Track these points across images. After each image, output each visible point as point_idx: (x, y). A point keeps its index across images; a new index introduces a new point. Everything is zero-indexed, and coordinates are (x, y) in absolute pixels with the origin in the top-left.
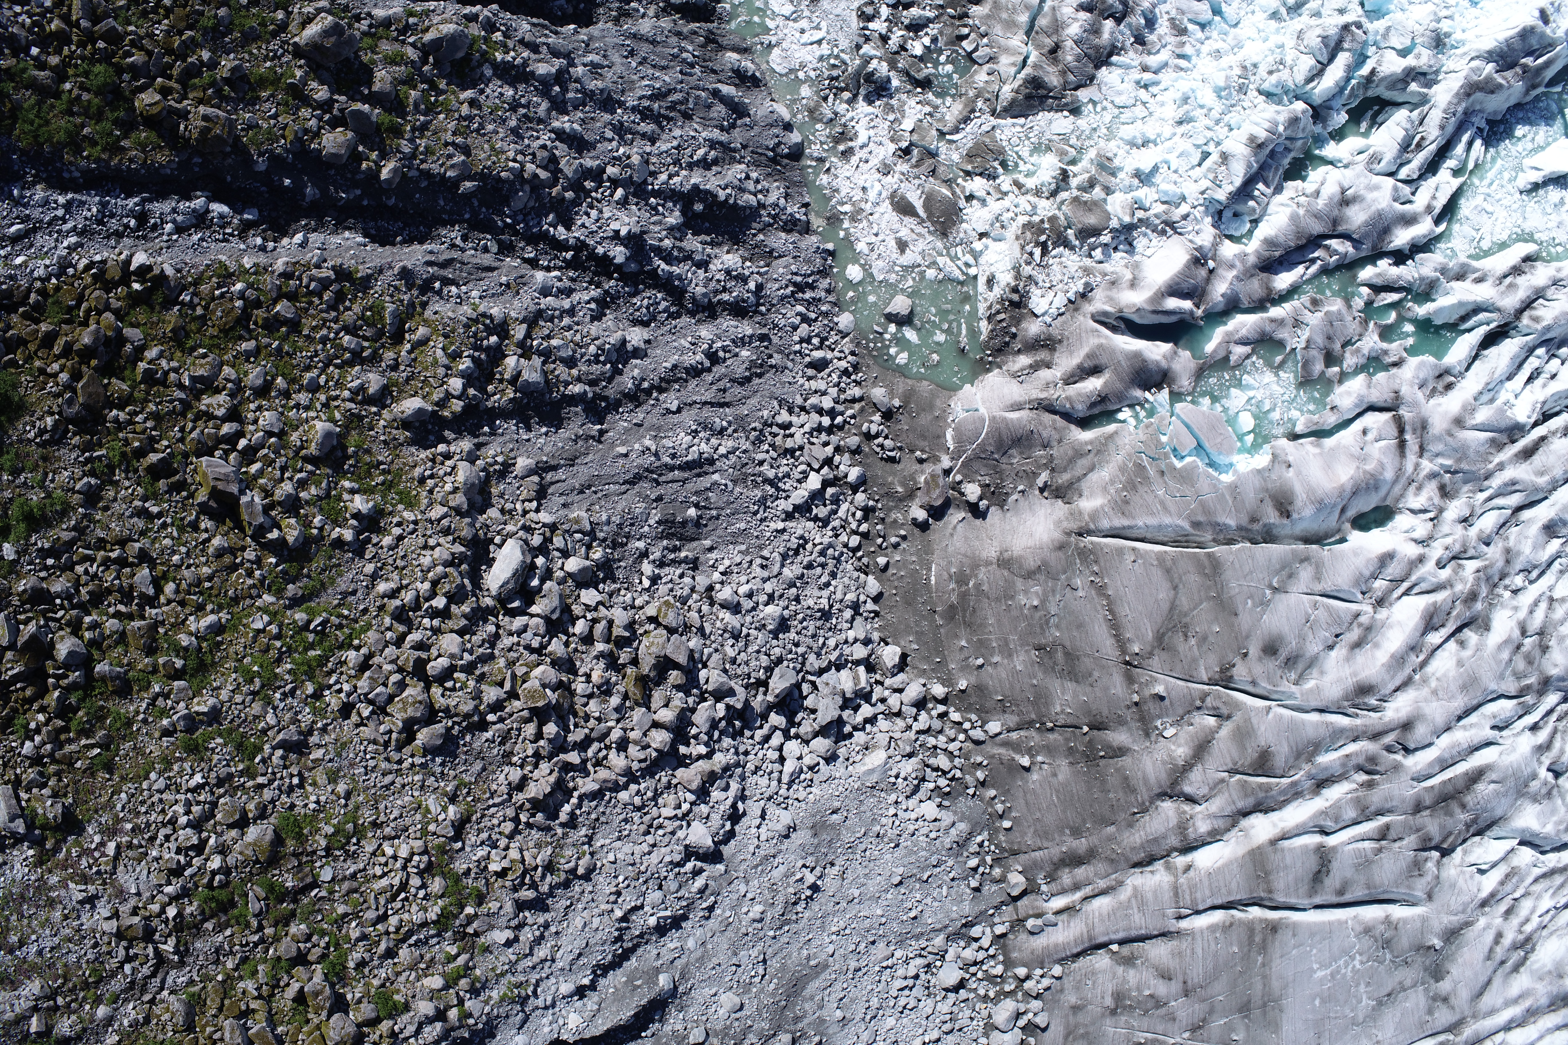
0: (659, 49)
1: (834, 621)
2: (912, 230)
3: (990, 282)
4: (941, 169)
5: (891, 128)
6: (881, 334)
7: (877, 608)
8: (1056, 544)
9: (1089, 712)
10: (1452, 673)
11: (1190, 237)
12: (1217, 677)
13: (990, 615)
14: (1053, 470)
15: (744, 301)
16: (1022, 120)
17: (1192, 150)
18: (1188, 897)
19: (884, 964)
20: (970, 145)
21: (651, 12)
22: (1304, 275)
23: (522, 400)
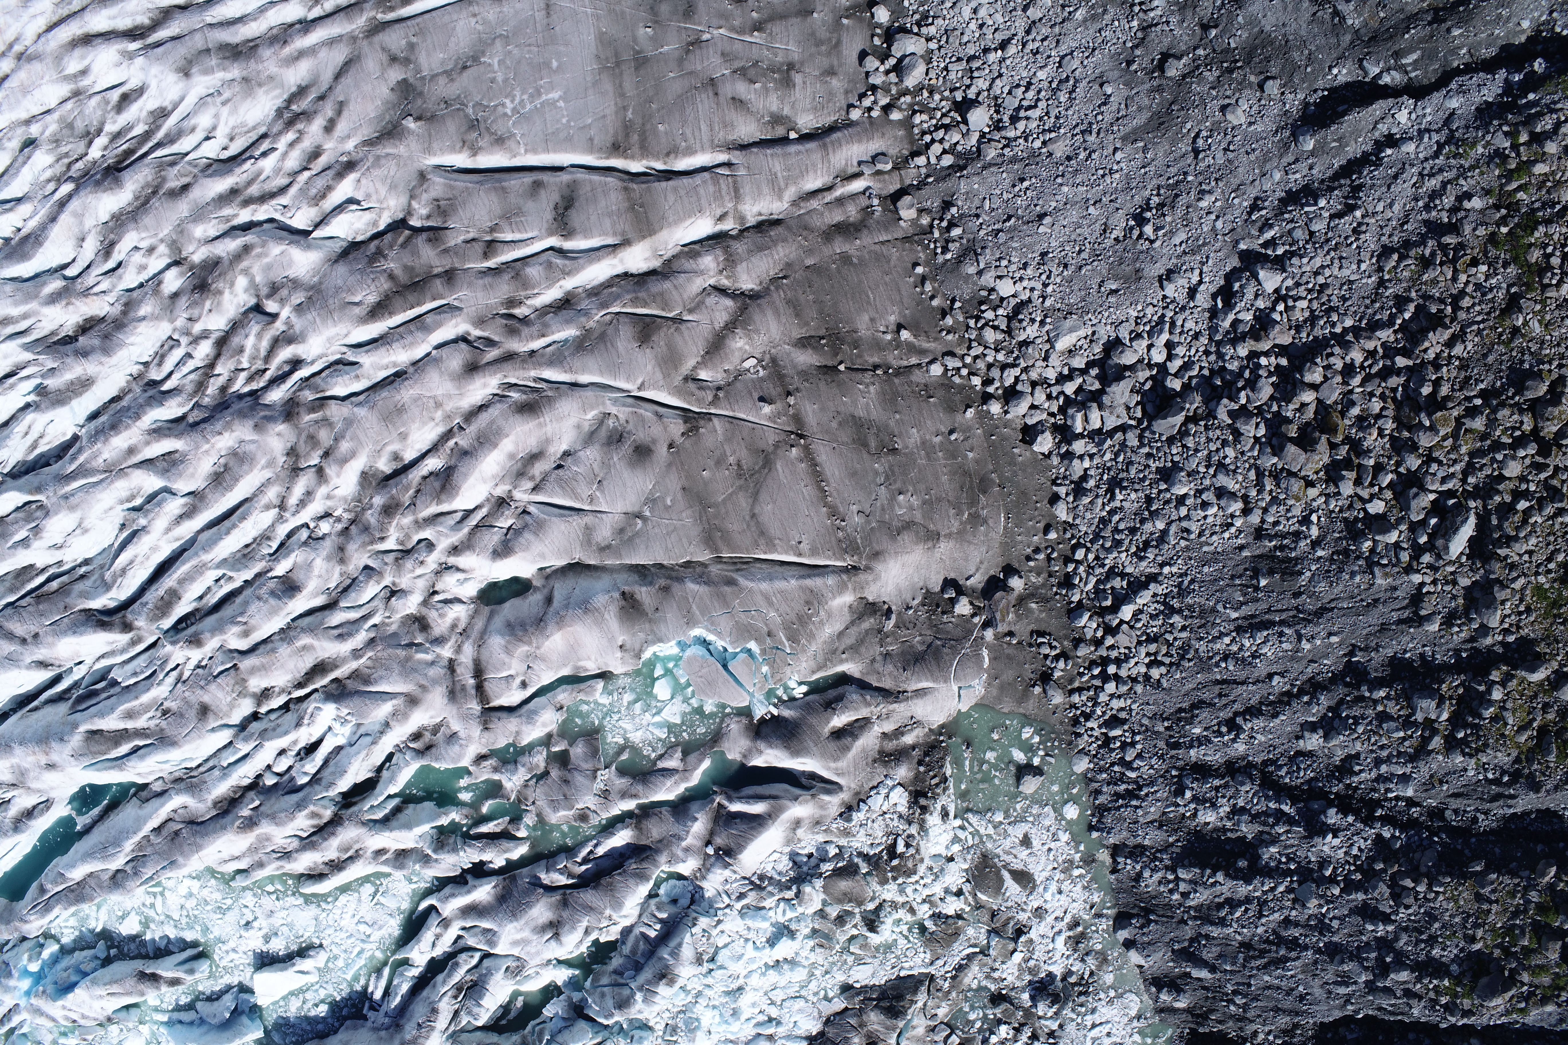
0: (1271, 1005)
1: (1105, 477)
3: (945, 815)
4: (986, 918)
5: (1032, 952)
6: (1047, 755)
7: (1055, 488)
8: (881, 558)
9: (840, 385)
10: (415, 426)
12: (702, 423)
13: (946, 483)
14: (880, 631)
15: (1197, 779)
17: (729, 964)
18: (723, 186)
19: (1053, 135)
20: (956, 945)
22: (596, 846)
23: (1432, 682)
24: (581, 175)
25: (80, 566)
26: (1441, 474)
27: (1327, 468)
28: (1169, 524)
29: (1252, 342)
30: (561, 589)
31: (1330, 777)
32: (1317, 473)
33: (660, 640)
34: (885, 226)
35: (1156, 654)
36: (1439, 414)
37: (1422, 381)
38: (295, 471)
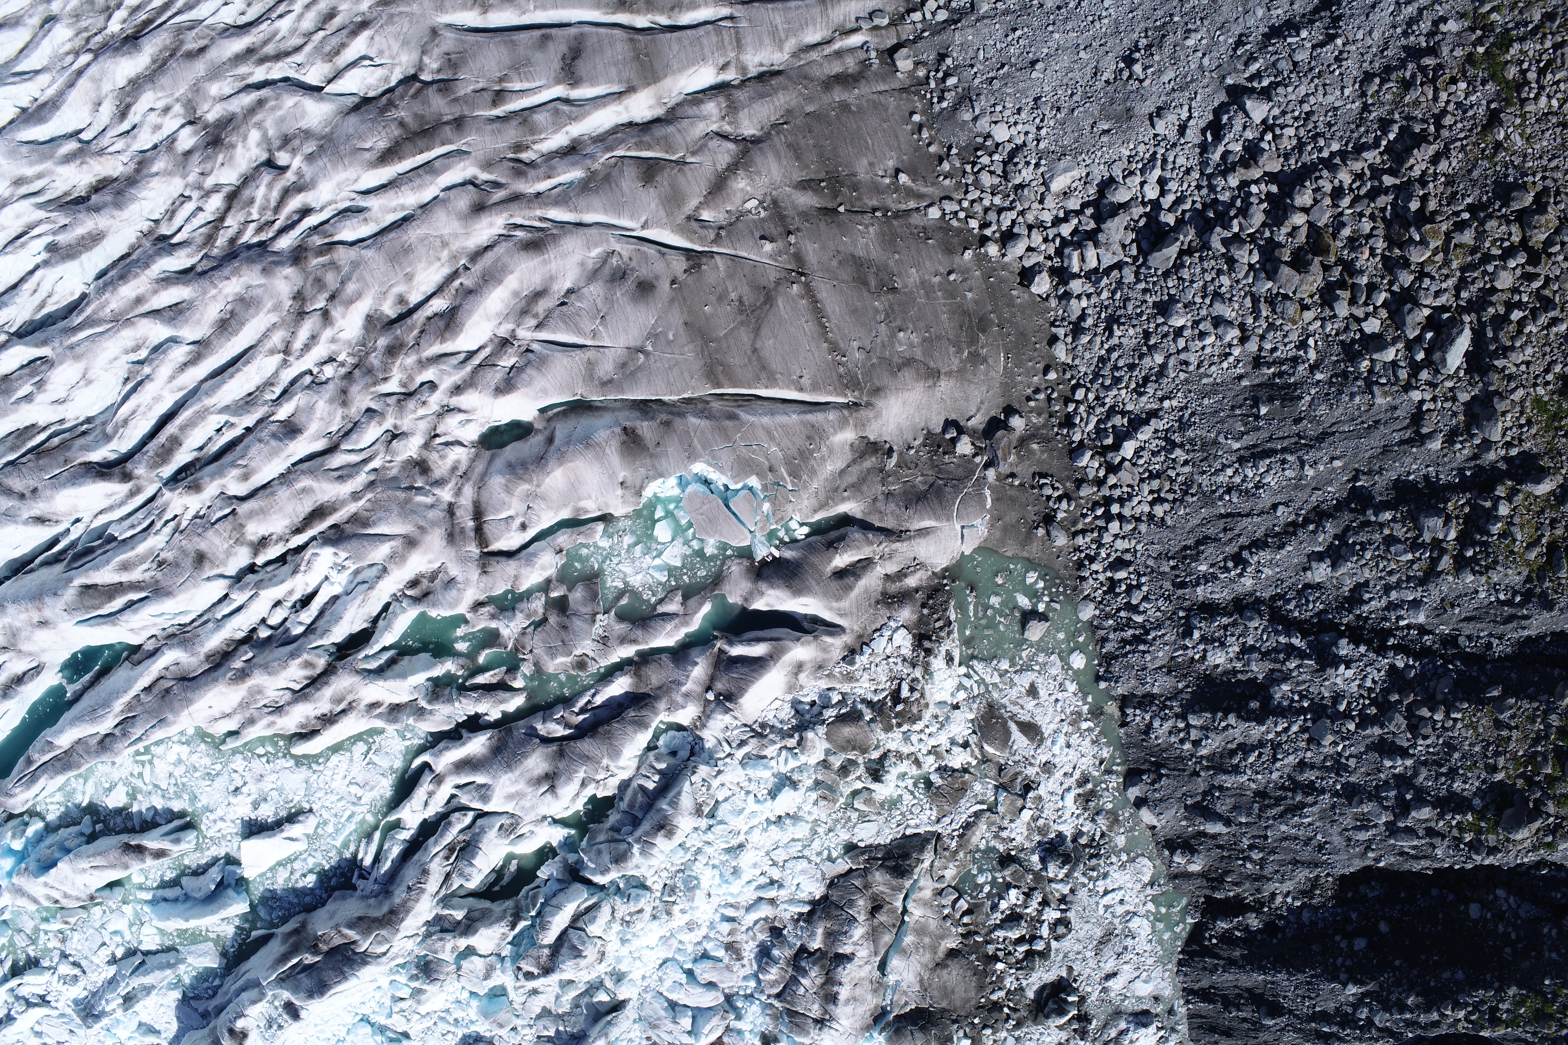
0: (1289, 857)
1: (1103, 315)
2: (1022, 707)
3: (950, 659)
4: (993, 772)
5: (1041, 810)
6: (1052, 601)
7: (1053, 330)
8: (882, 394)
9: (839, 226)
10: (421, 266)
11: (737, 722)
12: (704, 260)
13: (946, 323)
14: (881, 470)
15: (1205, 619)
16: (909, 832)
18: (726, 37)
20: (963, 801)
21: (1279, 899)
22: (594, 695)
23: (1438, 502)
24: (587, 29)
25: (82, 424)
26: (1434, 289)
27: (1321, 291)
28: (1168, 357)
29: (1242, 171)
30: (561, 430)
31: (1340, 608)
32: (1311, 296)
33: (661, 475)
34: (882, 77)
35: (1159, 491)
36: (1428, 226)
37: (1409, 198)
38: (301, 315)
